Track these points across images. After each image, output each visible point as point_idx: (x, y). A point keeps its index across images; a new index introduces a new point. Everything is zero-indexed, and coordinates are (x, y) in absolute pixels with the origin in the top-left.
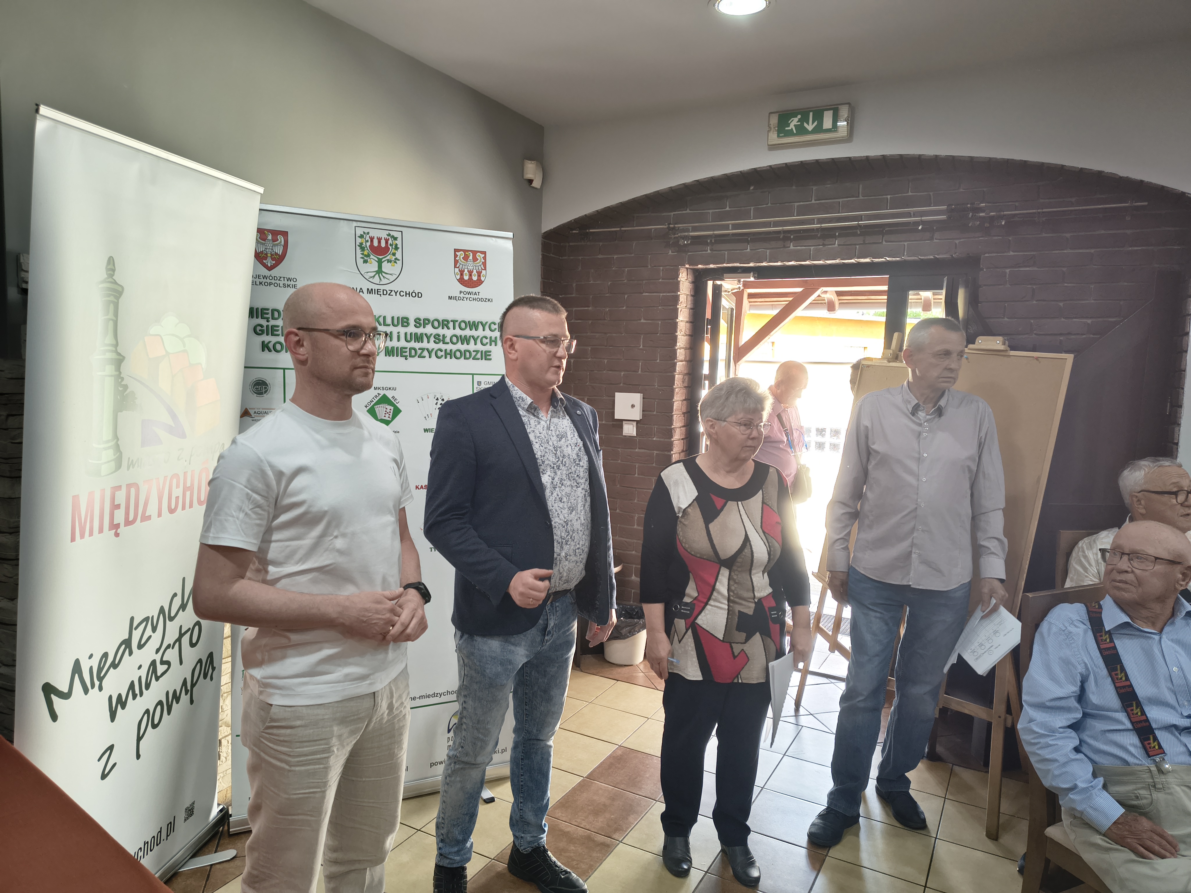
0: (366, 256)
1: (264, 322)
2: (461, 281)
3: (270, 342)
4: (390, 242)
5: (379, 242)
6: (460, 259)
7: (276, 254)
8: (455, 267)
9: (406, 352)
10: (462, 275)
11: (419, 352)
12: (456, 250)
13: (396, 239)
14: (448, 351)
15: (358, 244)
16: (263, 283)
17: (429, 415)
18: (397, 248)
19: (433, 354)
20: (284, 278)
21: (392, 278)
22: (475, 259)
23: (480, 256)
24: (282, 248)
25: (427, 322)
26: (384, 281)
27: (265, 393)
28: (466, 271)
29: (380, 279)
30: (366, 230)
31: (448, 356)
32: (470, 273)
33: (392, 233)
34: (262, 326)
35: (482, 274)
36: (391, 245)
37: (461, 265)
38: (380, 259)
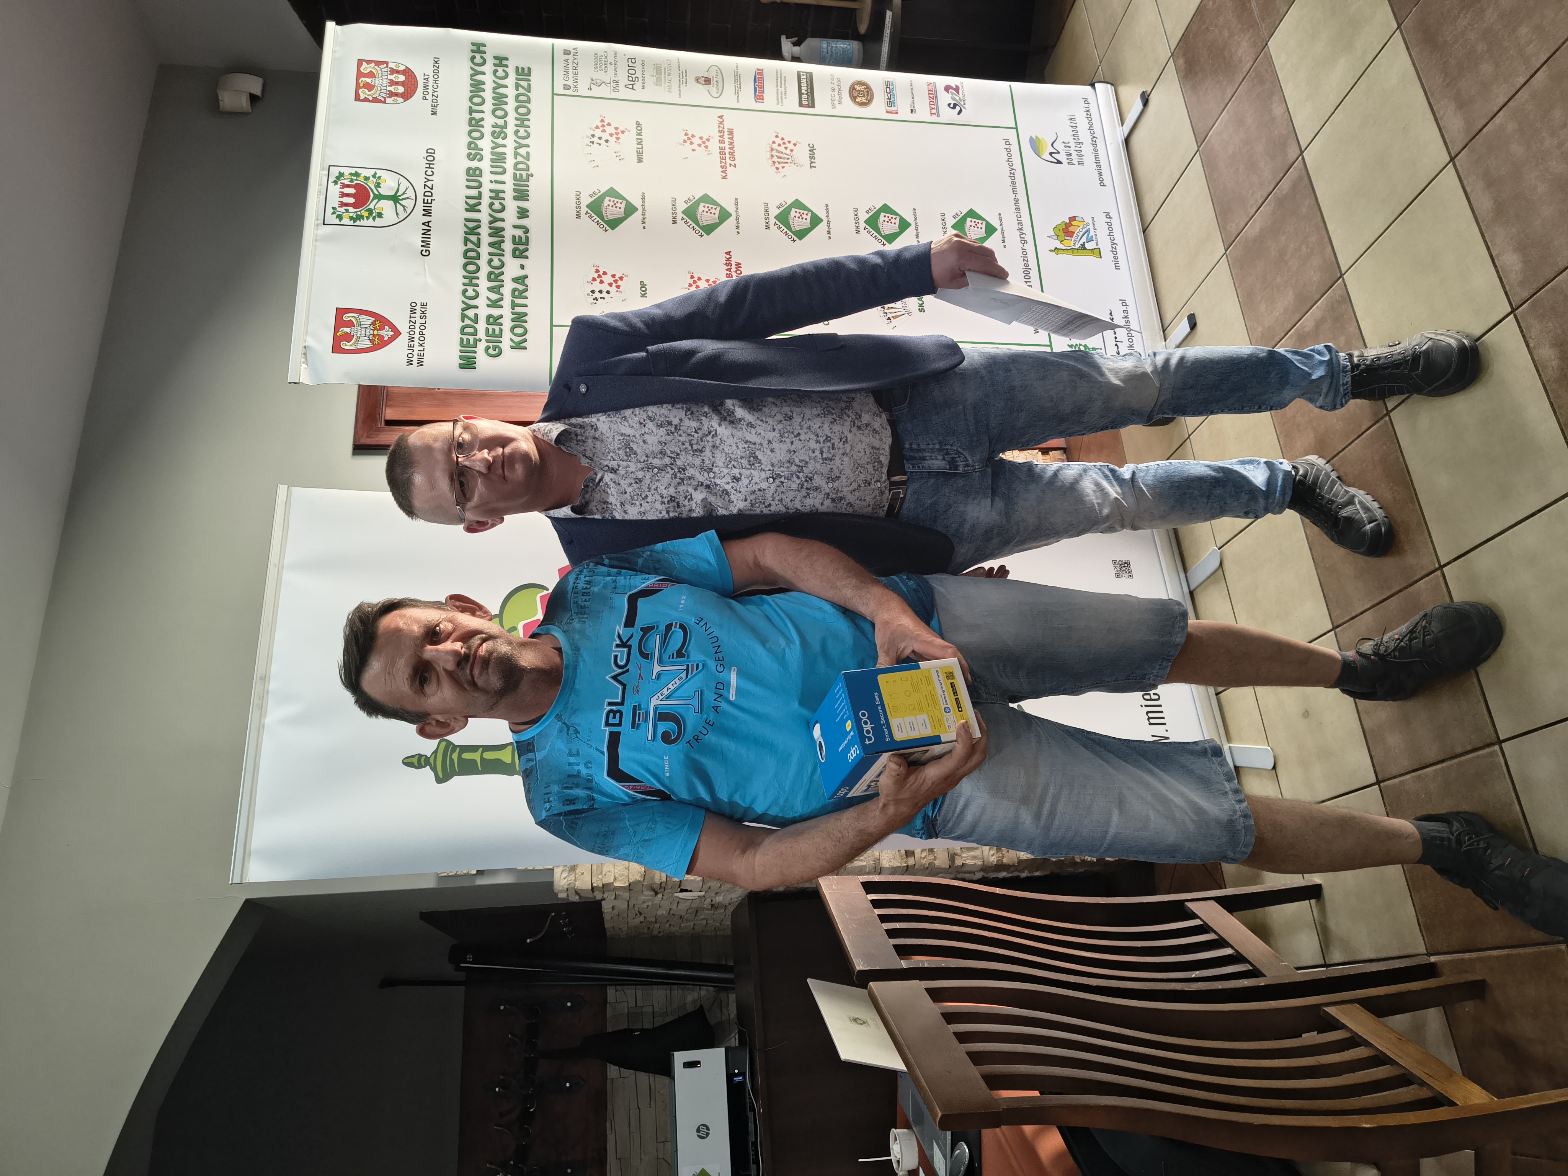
0: (371, 214)
1: (481, 346)
2: (407, 96)
4: (347, 182)
5: (348, 195)
6: (370, 95)
7: (373, 324)
8: (384, 102)
9: (521, 175)
10: (396, 95)
11: (520, 158)
12: (357, 98)
13: (341, 175)
14: (518, 122)
15: (352, 223)
17: (617, 154)
18: (357, 174)
19: (523, 142)
20: (411, 317)
21: (404, 184)
22: (371, 75)
23: (365, 68)
24: (362, 316)
25: (473, 146)
26: (410, 193)
28: (389, 88)
29: (408, 198)
30: (329, 211)
31: (526, 123)
32: (392, 83)
33: (332, 179)
34: (487, 348)
35: (395, 68)
36: (352, 181)
37: (381, 94)
38: (375, 197)
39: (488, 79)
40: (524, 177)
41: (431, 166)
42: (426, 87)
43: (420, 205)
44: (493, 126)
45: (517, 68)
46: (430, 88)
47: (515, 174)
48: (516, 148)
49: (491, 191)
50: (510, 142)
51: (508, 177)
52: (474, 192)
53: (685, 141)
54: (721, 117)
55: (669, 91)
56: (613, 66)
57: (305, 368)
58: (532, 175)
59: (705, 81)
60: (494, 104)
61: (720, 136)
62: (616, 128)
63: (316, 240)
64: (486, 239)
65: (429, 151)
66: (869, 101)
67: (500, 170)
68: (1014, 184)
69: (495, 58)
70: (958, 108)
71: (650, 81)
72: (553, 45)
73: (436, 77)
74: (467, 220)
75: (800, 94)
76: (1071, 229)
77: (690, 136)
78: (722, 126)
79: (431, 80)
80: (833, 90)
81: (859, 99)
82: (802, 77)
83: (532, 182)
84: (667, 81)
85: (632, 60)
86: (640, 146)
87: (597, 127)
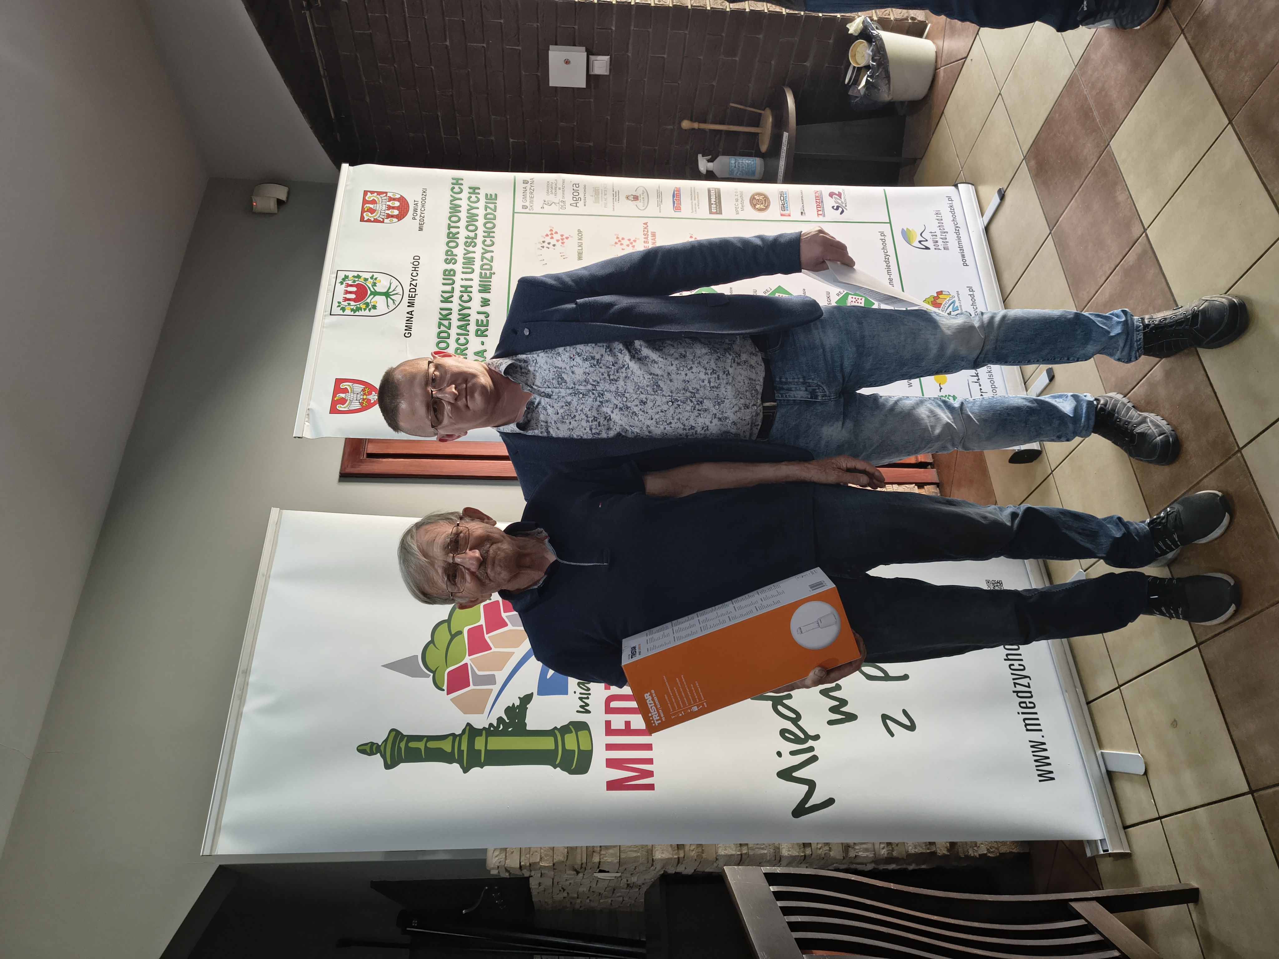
0: (367, 306)
2: (400, 217)
4: (350, 283)
5: (351, 292)
6: (373, 217)
7: (363, 390)
8: (383, 222)
9: (486, 273)
10: (392, 216)
11: (486, 261)
12: (362, 219)
13: (346, 277)
14: (486, 234)
15: (352, 313)
17: (562, 255)
18: (359, 277)
19: (489, 249)
21: (395, 283)
22: (374, 202)
23: (369, 197)
24: (355, 385)
25: (449, 253)
26: (399, 290)
28: (387, 212)
29: (397, 294)
30: (335, 304)
31: (491, 234)
32: (389, 208)
33: (339, 280)
35: (392, 197)
36: (354, 281)
37: (381, 216)
38: (372, 293)
39: (464, 204)
40: (488, 275)
41: (417, 269)
42: (415, 210)
43: (406, 298)
44: (466, 238)
45: (487, 195)
46: (419, 211)
47: (481, 273)
48: (483, 254)
49: (462, 286)
50: (479, 249)
51: (476, 276)
52: (448, 288)
53: (616, 243)
54: (646, 224)
55: (605, 207)
56: (561, 191)
57: (308, 426)
58: (494, 273)
59: (633, 198)
60: (467, 222)
61: (645, 238)
62: (562, 236)
63: (323, 327)
64: (455, 323)
65: (415, 258)
66: (767, 207)
67: (470, 270)
68: (888, 267)
69: (470, 188)
70: (840, 210)
71: (590, 200)
72: (515, 177)
73: (423, 202)
74: (441, 309)
75: (710, 204)
76: (938, 301)
77: (620, 239)
78: (646, 230)
79: (420, 205)
80: (737, 200)
81: (758, 206)
82: (712, 192)
83: (494, 279)
84: (603, 199)
85: (577, 185)
86: (580, 248)
87: (547, 235)
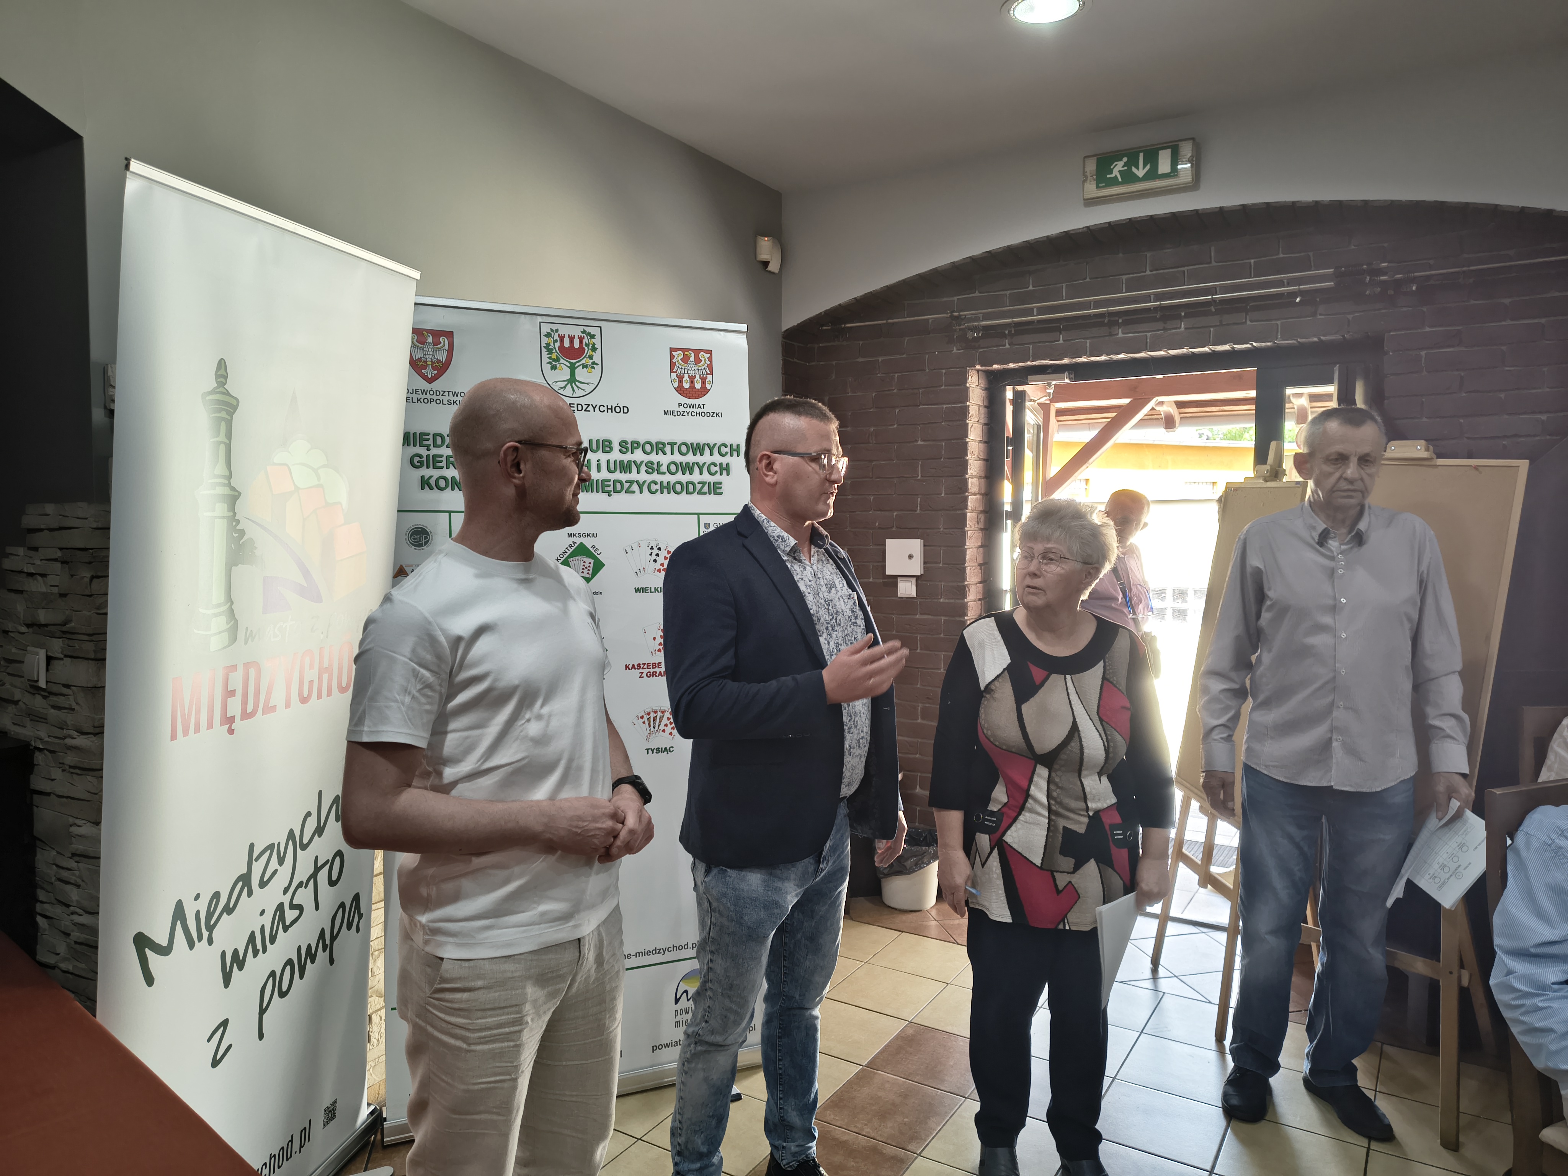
0: (554, 360)
1: (423, 451)
2: (680, 390)
3: (431, 477)
4: (585, 341)
5: (572, 342)
6: (678, 361)
7: (439, 361)
8: (672, 372)
9: (609, 486)
10: (681, 382)
11: (626, 485)
12: (672, 350)
13: (593, 337)
14: (665, 484)
15: (543, 344)
16: (422, 400)
17: (641, 570)
18: (594, 349)
19: (645, 488)
20: (449, 392)
22: (698, 361)
23: (704, 356)
24: (446, 353)
25: (636, 445)
26: (579, 393)
27: (425, 545)
28: (686, 376)
29: (574, 390)
30: (554, 327)
31: (665, 491)
32: (692, 379)
33: (588, 329)
34: (420, 456)
35: (707, 380)
36: (587, 345)
37: (679, 369)
38: (573, 364)
39: (706, 458)
40: (607, 489)
41: (610, 411)
42: (691, 406)
44: (658, 463)
45: (721, 483)
46: (691, 410)
47: (609, 481)
48: (637, 482)
50: (643, 477)
51: (605, 475)
58: (610, 495)
60: (681, 463)
65: (626, 408)
67: (612, 468)
68: (647, 953)
69: (728, 465)
73: (703, 414)
79: (699, 410)
83: (602, 495)
86: (653, 590)
